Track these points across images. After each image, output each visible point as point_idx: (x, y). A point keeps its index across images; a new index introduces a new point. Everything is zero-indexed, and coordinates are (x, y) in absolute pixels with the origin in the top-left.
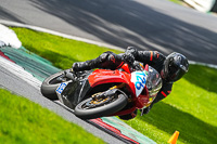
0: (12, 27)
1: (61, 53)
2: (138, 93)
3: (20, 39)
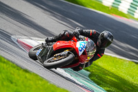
2: (80, 53)
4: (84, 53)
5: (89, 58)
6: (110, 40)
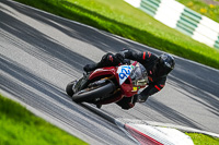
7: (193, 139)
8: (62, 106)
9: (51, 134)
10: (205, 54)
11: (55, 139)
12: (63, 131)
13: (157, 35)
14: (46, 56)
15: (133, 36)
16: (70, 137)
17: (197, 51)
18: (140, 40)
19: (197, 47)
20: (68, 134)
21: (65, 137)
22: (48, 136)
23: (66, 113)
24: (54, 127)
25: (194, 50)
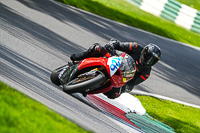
0: (137, 95)
1: (182, 120)
2: (112, 73)
3: (144, 106)
4: (118, 73)
5: (125, 81)
6: (156, 56)
7: (142, 101)
8: (22, 71)
9: (12, 97)
10: (152, 23)
11: (15, 102)
12: (22, 94)
13: (108, 5)
14: (7, 25)
15: (87, 6)
16: (29, 100)
17: (144, 20)
18: (92, 11)
19: (144, 17)
20: (27, 96)
21: (24, 100)
22: (9, 99)
23: (25, 78)
24: (14, 90)
25: (141, 19)
